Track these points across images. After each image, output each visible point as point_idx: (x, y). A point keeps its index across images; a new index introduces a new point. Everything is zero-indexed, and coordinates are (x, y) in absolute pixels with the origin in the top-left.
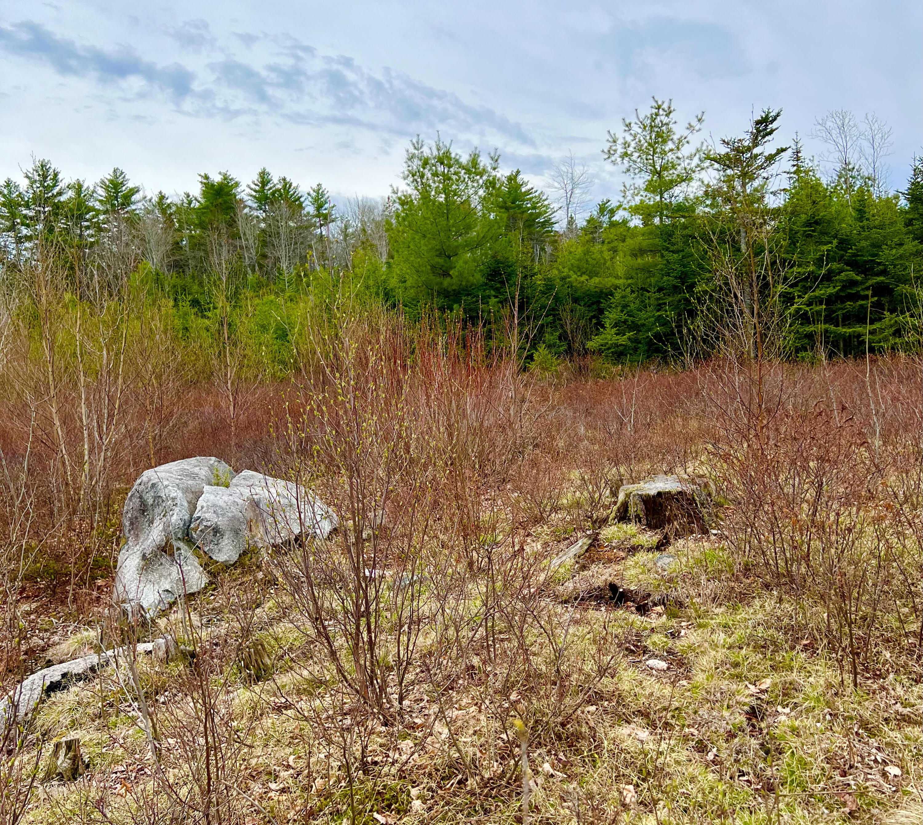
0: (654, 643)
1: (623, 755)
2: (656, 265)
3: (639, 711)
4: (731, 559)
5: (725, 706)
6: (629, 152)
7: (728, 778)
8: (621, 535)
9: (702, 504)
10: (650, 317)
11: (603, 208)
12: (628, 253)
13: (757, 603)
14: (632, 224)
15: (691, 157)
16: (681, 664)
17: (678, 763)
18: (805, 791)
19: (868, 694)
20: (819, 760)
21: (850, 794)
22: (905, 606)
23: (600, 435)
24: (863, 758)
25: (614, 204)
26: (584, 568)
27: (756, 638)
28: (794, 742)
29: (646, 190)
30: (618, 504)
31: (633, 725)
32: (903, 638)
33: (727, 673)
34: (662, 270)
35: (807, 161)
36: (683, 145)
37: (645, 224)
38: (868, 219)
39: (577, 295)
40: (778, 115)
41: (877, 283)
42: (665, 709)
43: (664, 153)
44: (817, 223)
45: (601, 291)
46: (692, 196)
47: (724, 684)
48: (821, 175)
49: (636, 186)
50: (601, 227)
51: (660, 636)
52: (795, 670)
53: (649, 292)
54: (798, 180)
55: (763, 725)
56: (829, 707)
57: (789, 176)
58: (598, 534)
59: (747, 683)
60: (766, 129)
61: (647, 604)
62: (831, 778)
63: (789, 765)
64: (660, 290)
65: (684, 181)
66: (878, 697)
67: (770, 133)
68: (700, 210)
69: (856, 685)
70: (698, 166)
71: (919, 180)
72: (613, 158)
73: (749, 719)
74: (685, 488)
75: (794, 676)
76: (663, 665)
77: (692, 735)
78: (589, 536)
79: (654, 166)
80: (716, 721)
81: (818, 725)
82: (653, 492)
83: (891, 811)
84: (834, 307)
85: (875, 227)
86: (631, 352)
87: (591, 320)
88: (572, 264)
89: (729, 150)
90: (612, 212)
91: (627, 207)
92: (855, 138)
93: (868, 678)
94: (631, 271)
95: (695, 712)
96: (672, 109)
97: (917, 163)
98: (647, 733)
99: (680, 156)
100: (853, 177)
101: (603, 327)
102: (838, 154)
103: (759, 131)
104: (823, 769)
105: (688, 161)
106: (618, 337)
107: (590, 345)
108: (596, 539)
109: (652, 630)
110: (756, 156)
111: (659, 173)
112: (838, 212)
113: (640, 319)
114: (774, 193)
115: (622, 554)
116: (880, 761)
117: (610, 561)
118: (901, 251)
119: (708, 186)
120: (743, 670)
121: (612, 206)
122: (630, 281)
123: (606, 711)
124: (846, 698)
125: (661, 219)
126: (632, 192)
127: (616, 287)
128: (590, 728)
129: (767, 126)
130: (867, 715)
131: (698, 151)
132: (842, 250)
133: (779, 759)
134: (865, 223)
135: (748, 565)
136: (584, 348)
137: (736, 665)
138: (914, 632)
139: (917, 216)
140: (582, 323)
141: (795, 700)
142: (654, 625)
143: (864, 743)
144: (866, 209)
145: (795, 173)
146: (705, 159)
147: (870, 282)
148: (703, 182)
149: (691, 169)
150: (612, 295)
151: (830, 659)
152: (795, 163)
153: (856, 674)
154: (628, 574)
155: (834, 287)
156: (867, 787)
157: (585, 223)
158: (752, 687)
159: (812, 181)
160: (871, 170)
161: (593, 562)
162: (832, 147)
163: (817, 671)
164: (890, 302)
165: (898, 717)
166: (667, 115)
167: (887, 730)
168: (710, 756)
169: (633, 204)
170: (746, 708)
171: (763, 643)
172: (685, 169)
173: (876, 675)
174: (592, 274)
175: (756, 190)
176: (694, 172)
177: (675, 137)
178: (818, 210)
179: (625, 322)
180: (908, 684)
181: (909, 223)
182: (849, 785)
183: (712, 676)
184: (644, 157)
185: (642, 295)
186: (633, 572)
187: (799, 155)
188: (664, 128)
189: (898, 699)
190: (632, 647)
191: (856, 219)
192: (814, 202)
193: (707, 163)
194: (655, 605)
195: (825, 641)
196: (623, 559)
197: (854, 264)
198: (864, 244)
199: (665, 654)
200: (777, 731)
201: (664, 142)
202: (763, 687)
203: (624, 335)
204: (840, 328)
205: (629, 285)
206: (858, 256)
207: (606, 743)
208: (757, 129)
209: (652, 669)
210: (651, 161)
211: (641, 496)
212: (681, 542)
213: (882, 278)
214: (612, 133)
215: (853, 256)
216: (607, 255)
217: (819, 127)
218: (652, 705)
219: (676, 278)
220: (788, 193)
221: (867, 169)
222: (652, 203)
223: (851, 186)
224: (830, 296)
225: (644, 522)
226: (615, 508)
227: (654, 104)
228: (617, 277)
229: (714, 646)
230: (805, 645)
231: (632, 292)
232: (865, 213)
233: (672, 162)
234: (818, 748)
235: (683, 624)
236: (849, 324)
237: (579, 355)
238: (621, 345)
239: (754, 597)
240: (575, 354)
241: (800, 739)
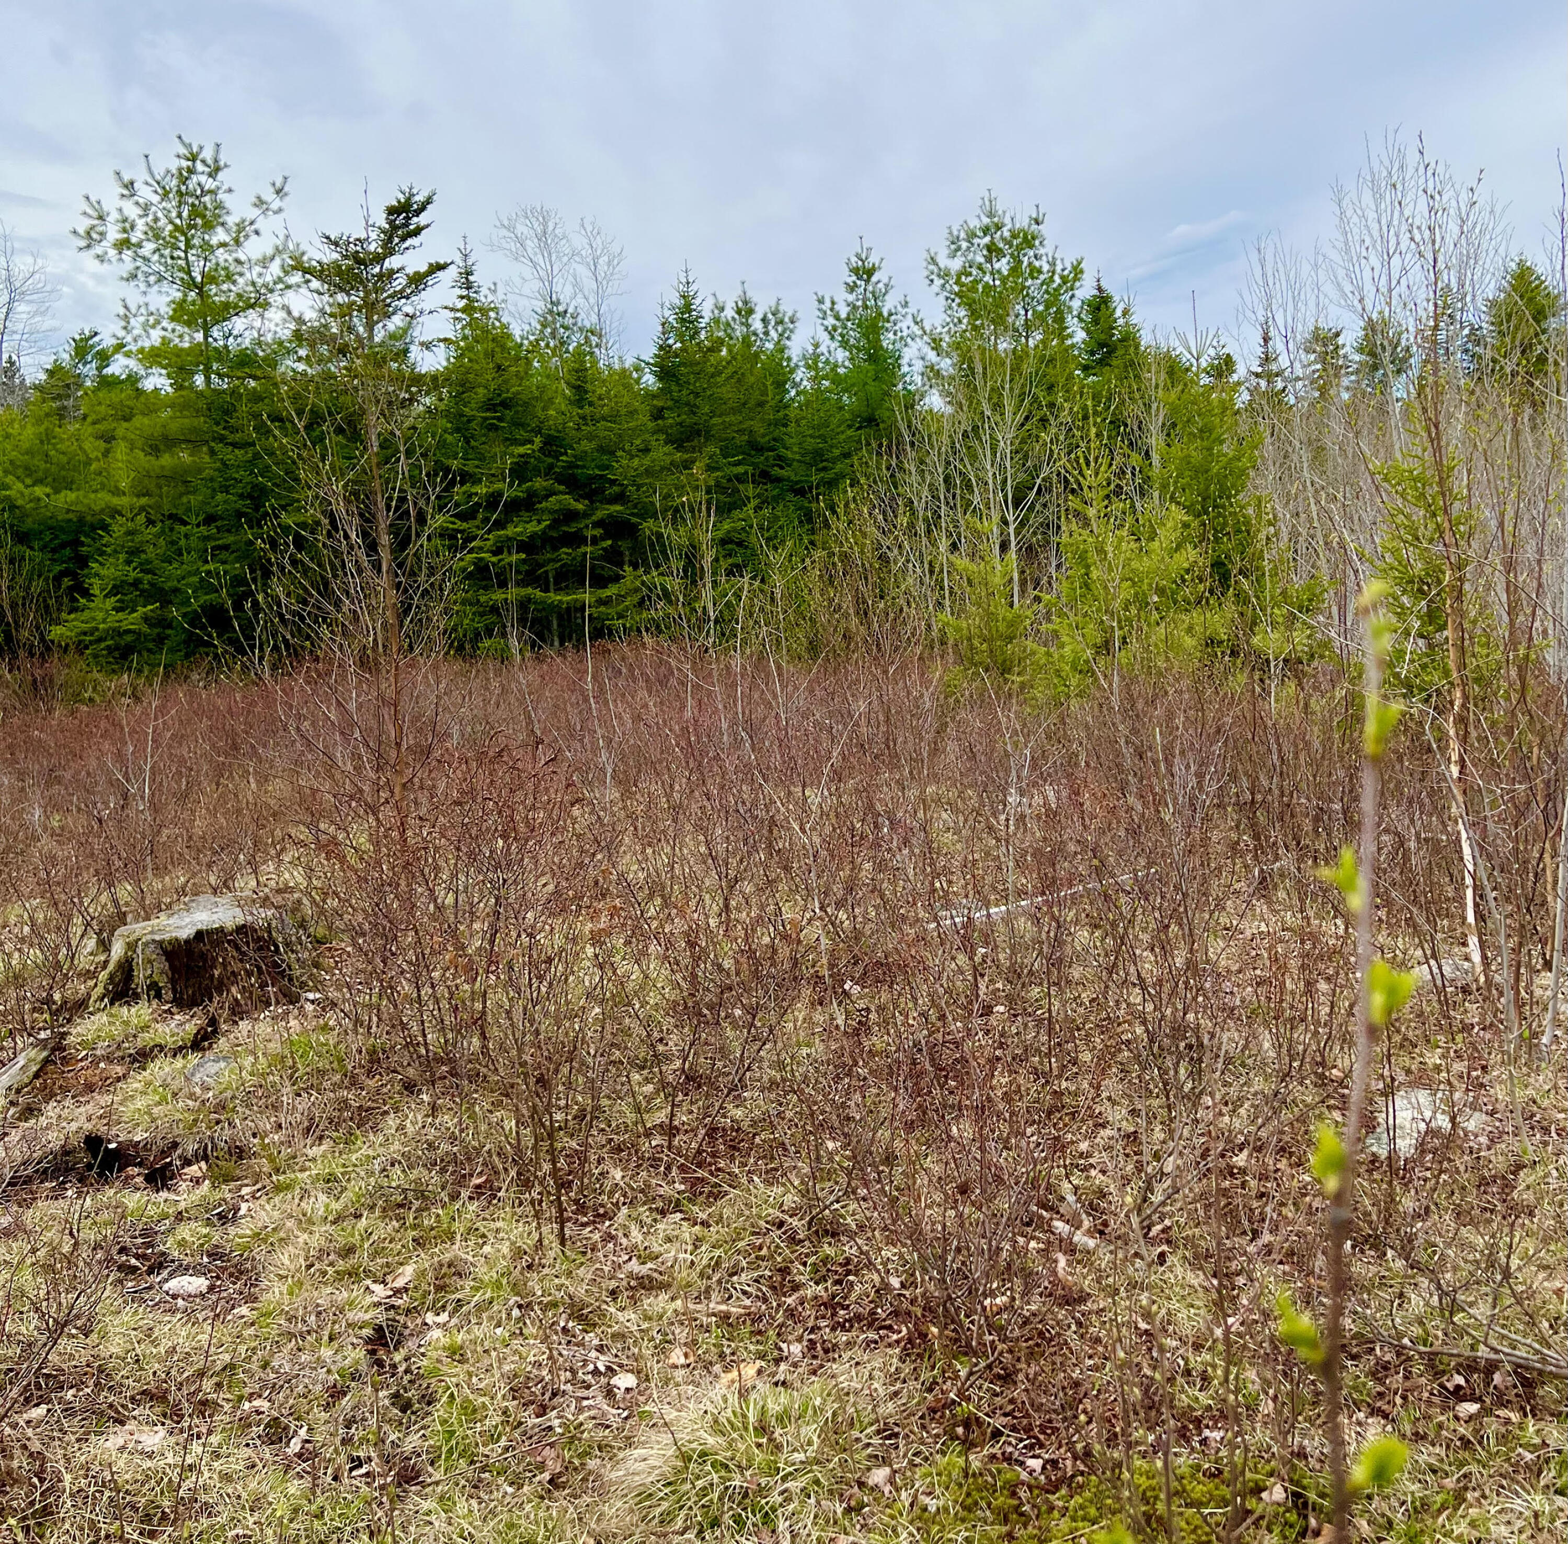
0: (182, 1244)
1: (107, 1494)
2: (200, 471)
3: (143, 1393)
4: (342, 1046)
5: (326, 1338)
6: (134, 240)
7: (329, 1479)
8: (117, 1031)
9: (287, 944)
10: (190, 574)
11: (82, 348)
12: (139, 444)
13: (392, 1121)
14: (149, 384)
15: (265, 262)
16: (238, 1273)
17: (226, 1478)
18: (472, 1462)
19: (584, 1253)
20: (499, 1396)
21: (552, 1445)
22: (647, 1081)
23: (78, 823)
24: (573, 1372)
25: (106, 341)
26: (29, 1112)
27: (387, 1191)
28: (455, 1374)
29: (172, 319)
30: (111, 967)
31: (131, 1426)
32: (642, 1140)
33: (330, 1270)
34: (212, 480)
35: (484, 291)
36: (247, 237)
37: (178, 387)
38: (591, 404)
39: (24, 528)
40: (429, 201)
41: (610, 516)
42: (201, 1374)
43: (208, 248)
44: (505, 404)
45: (81, 520)
46: (269, 338)
47: (324, 1296)
48: (510, 320)
49: (152, 308)
50: (80, 386)
51: (193, 1225)
52: (458, 1237)
53: (185, 523)
54: (469, 324)
55: (398, 1357)
56: (518, 1294)
57: (452, 315)
58: (63, 1035)
59: (368, 1282)
60: (407, 225)
61: (170, 1164)
62: (520, 1423)
63: (444, 1422)
64: (210, 519)
65: (252, 306)
66: (600, 1254)
67: (417, 232)
68: (290, 365)
69: (563, 1243)
70: (280, 280)
71: (671, 341)
72: (98, 250)
73: (372, 1352)
74: (249, 918)
75: (456, 1250)
76: (199, 1283)
77: (259, 1413)
78: (43, 1044)
79: (189, 273)
80: (307, 1372)
81: (499, 1331)
82: (186, 933)
83: (621, 1455)
84: (540, 558)
85: (604, 418)
86: (151, 645)
87: (58, 579)
88: (12, 462)
89: (336, 256)
90: (104, 358)
91: (134, 349)
92: (565, 259)
93: (584, 1225)
94: (146, 481)
95: (265, 1365)
96: (222, 163)
97: (667, 313)
98: (162, 1431)
99: (243, 258)
100: (566, 328)
101: (86, 593)
102: (537, 285)
103: (394, 227)
104: (505, 1412)
105: (257, 269)
106: (121, 615)
107: (56, 632)
108: (60, 1048)
109: (179, 1217)
110: (392, 273)
111: (200, 288)
112: (542, 388)
113: (168, 578)
114: (427, 346)
115: (119, 1070)
116: (602, 1369)
117: (90, 1088)
118: (647, 462)
119: (300, 321)
120: (362, 1258)
121: (104, 345)
122: (144, 501)
123: (69, 1411)
124: (546, 1271)
125: (208, 379)
126: (142, 319)
127: (116, 512)
128: (31, 1455)
129: (408, 218)
130: (580, 1291)
131: (278, 251)
132: (549, 455)
133: (428, 1414)
134: (587, 410)
135: (375, 1052)
136: (42, 639)
137: (349, 1251)
138: (661, 1125)
139: (670, 403)
140: (37, 586)
141: (457, 1296)
142: (182, 1206)
143: (577, 1345)
144: (589, 387)
145: (463, 310)
146: (294, 268)
147: (599, 515)
148: (289, 313)
149: (265, 286)
150: (105, 527)
151: (520, 1205)
152: (465, 292)
153: (562, 1222)
154: (127, 1111)
155: (539, 522)
156: (581, 1424)
157: (43, 376)
158: (378, 1288)
159: (494, 328)
160: (594, 319)
161: (52, 1095)
162: (528, 271)
163: (498, 1231)
164: (633, 550)
165: (633, 1283)
166: (212, 175)
167: (612, 1310)
168: (295, 1446)
169: (147, 344)
170: (367, 1332)
171: (400, 1199)
172: (253, 284)
173: (599, 1215)
174: (61, 483)
175: (392, 336)
176: (271, 291)
177: (231, 220)
178: (506, 382)
179: (136, 583)
180: (649, 1221)
181: (658, 414)
182: (550, 1428)
183: (300, 1283)
184: (167, 252)
185: (172, 530)
186: (140, 1103)
187: (471, 278)
188: (207, 199)
189: (632, 1251)
190: (133, 1261)
191: (571, 403)
192: (499, 367)
193: (296, 278)
194: (187, 1163)
195: (513, 1173)
196: (119, 1079)
197: (572, 483)
198: (586, 446)
199: (205, 1259)
200: (425, 1362)
201: (209, 226)
202: (400, 1283)
203: (135, 611)
204: (551, 594)
205: (142, 509)
206: (578, 467)
207: (68, 1478)
208: (391, 223)
209: (174, 1297)
210: (182, 263)
211: (160, 943)
212: (245, 1025)
213: (618, 508)
214: (93, 199)
215: (570, 467)
216: (93, 447)
217: (504, 232)
218: (173, 1372)
219: (241, 496)
220: (452, 347)
221: (588, 315)
222: (187, 345)
223: (562, 343)
224: (533, 536)
225: (168, 995)
226: (103, 975)
227: (183, 151)
228: (117, 492)
229: (306, 1222)
230: (478, 1187)
231: (150, 522)
232: (586, 392)
233: (226, 269)
234: (498, 1376)
235: (245, 1191)
236: (567, 587)
237: (32, 655)
238: (128, 631)
239: (386, 1113)
240: (22, 653)
241: (466, 1366)
